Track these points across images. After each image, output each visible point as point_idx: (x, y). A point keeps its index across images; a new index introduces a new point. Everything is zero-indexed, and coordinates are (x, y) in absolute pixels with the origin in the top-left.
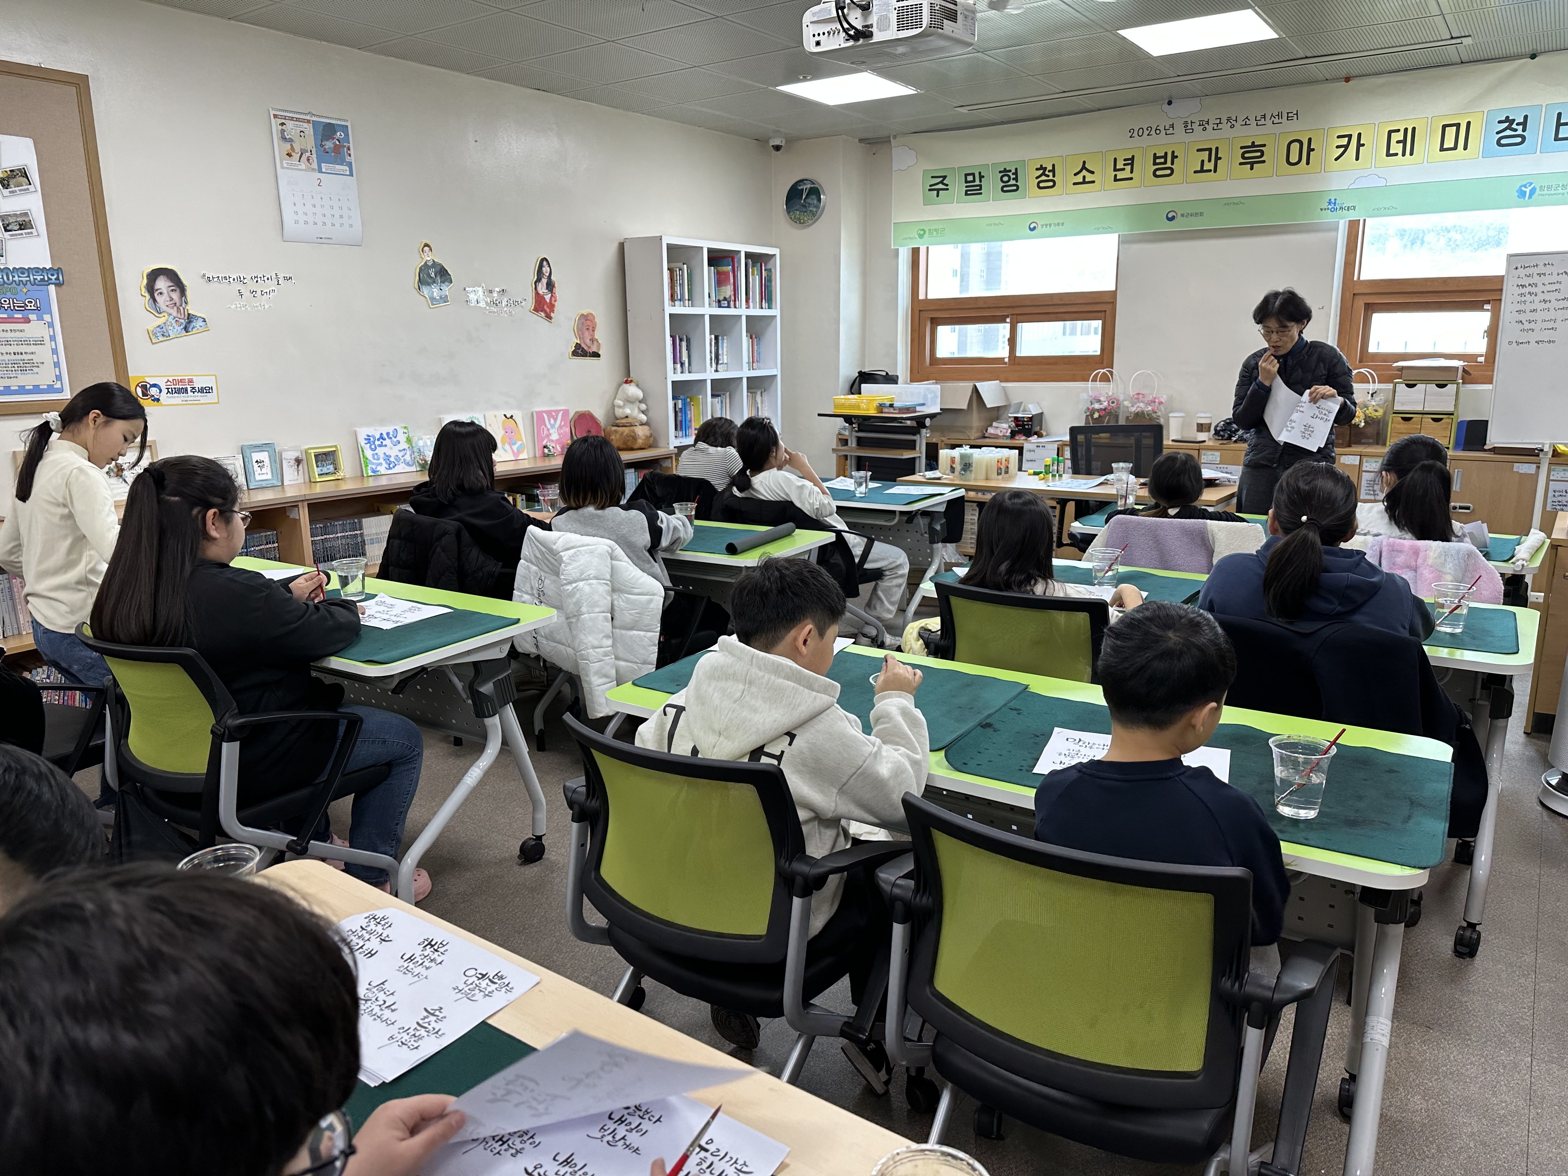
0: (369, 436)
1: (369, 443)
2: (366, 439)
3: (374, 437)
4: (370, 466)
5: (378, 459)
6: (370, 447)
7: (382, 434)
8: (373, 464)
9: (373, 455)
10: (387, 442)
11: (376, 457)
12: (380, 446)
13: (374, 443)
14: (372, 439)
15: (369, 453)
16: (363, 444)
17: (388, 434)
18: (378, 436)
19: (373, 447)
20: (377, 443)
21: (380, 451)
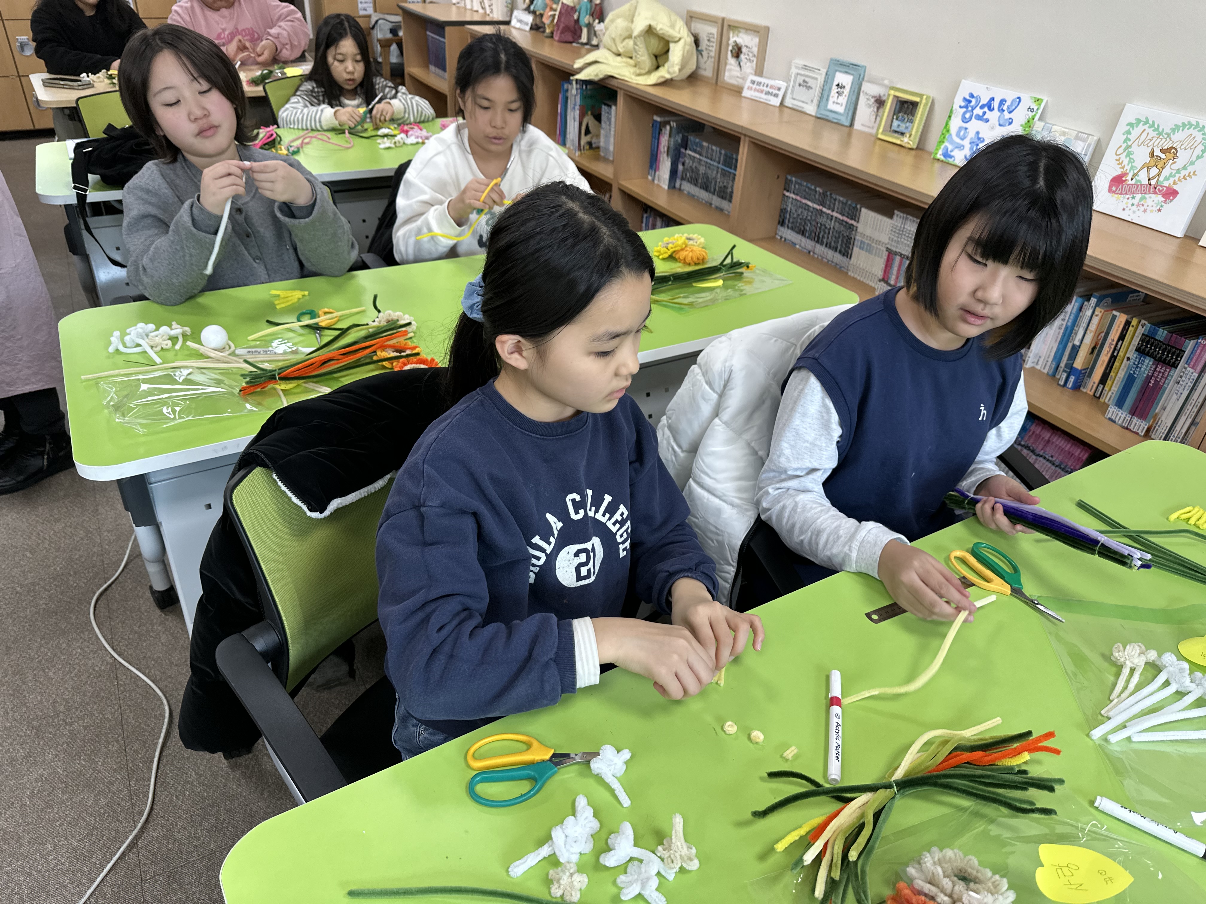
0: (972, 96)
1: (966, 107)
2: (965, 99)
3: (978, 99)
4: (946, 144)
5: (962, 139)
6: (965, 113)
7: (993, 99)
8: (952, 142)
9: (960, 128)
10: (993, 116)
11: (962, 133)
12: (979, 118)
13: (973, 110)
14: (974, 101)
15: (956, 123)
16: (956, 106)
17: (1002, 102)
18: (984, 101)
19: (968, 116)
20: (978, 111)
21: (974, 126)
